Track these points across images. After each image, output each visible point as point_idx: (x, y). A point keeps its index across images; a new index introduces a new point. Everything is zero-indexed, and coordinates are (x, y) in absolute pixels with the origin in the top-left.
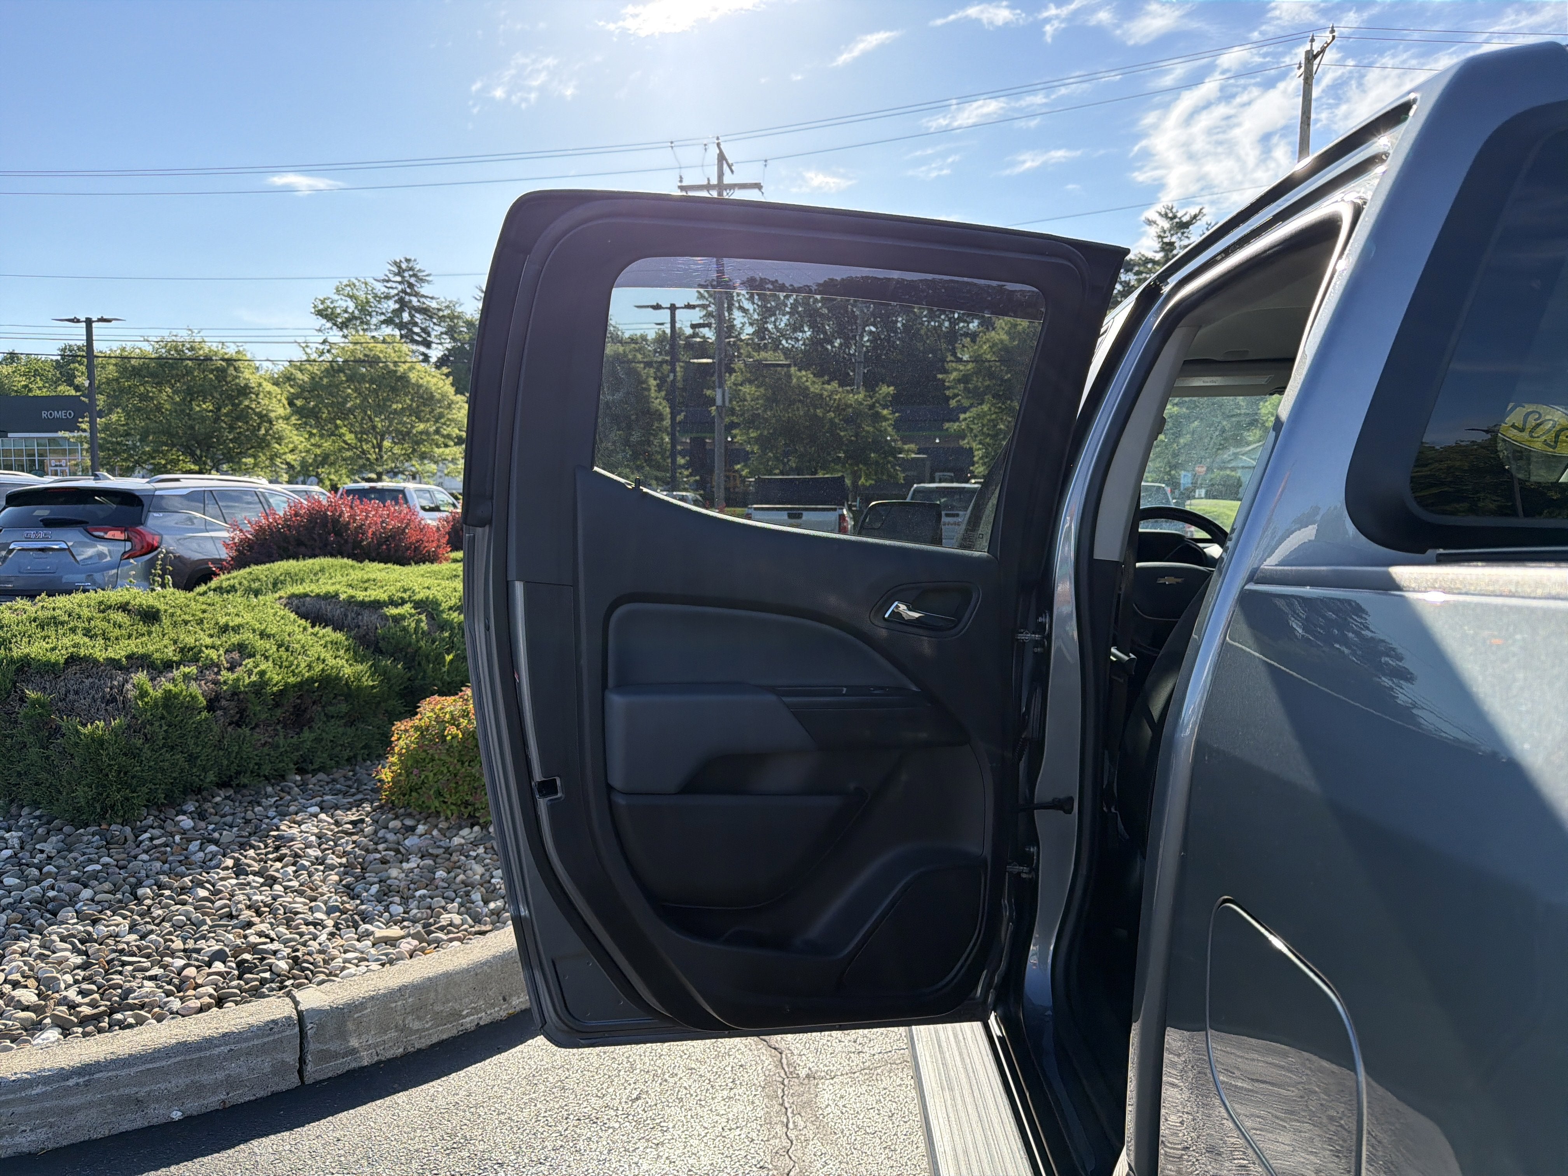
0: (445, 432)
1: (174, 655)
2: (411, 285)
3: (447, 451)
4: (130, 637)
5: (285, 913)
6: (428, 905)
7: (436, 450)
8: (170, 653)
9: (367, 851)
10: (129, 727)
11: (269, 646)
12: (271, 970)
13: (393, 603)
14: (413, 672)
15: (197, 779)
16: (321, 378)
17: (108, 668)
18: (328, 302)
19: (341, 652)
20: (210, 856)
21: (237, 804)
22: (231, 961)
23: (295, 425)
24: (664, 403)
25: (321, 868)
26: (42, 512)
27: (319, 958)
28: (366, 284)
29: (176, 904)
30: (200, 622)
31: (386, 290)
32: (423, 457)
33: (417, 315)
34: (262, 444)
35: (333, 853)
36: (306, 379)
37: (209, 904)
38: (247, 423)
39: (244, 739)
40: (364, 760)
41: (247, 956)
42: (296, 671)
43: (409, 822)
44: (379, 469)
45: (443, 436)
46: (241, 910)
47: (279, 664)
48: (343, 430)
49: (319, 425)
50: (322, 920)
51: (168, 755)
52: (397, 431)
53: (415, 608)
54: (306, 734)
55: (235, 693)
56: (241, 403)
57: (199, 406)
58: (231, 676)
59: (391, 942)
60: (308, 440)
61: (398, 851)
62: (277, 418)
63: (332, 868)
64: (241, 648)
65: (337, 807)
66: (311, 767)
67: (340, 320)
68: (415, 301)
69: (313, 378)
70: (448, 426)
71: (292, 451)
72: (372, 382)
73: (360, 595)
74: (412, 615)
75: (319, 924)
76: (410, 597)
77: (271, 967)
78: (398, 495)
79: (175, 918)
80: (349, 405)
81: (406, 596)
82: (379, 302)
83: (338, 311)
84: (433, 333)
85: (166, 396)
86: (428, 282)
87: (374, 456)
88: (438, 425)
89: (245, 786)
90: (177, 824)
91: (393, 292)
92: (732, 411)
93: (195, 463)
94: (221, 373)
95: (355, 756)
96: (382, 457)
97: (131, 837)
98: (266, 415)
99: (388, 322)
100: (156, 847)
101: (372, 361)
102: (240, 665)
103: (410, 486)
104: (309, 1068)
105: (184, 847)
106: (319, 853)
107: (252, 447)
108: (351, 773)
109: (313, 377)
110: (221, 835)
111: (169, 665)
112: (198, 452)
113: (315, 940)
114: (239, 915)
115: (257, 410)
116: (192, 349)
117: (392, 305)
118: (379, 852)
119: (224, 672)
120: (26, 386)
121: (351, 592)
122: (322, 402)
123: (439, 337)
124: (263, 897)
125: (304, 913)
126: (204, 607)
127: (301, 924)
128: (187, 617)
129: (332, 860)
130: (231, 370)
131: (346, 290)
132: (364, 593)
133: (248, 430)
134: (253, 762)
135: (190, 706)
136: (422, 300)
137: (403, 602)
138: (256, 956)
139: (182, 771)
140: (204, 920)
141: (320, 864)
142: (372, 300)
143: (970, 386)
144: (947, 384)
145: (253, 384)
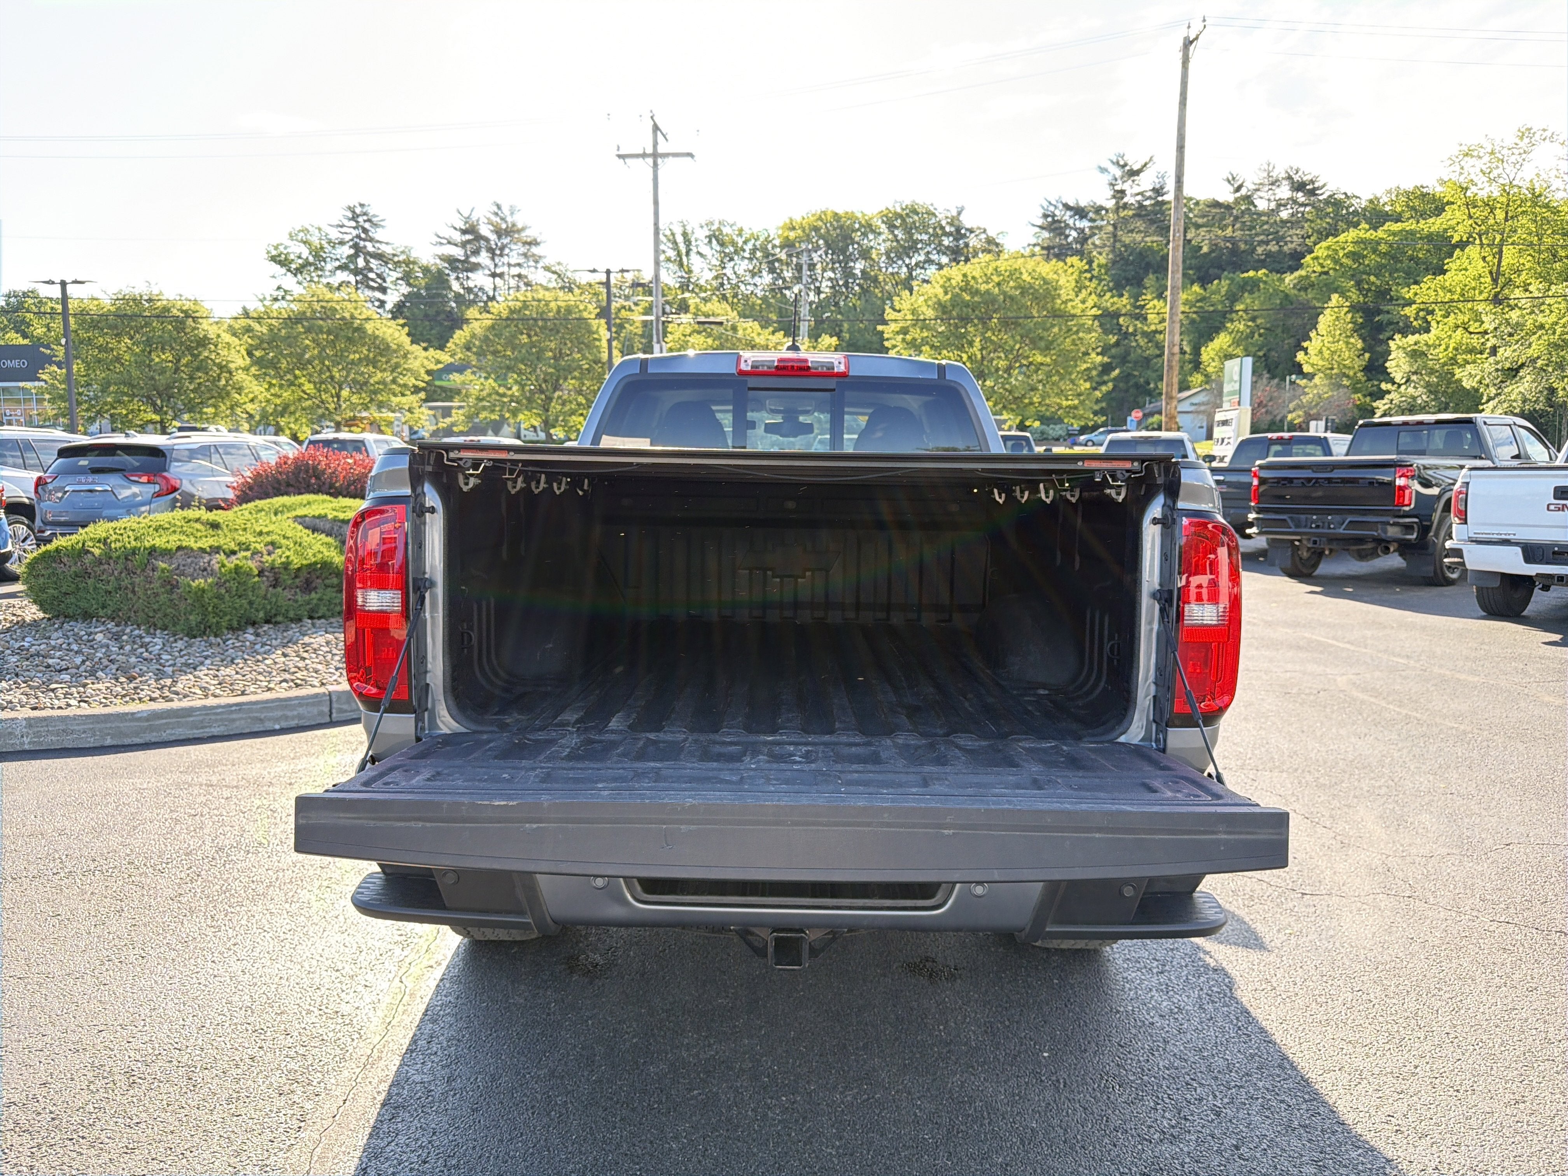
0: (402, 382)
1: (235, 546)
2: (365, 231)
3: (404, 400)
4: (207, 536)
7: (393, 398)
8: (232, 546)
10: (217, 583)
11: (289, 543)
15: (254, 616)
16: (279, 330)
17: (200, 553)
18: (281, 248)
19: (332, 549)
20: (268, 650)
21: (277, 629)
23: (254, 375)
28: (320, 229)
29: (256, 666)
30: (245, 529)
31: (341, 236)
32: (380, 406)
33: (372, 260)
34: (223, 394)
36: (265, 331)
37: (273, 666)
38: (207, 373)
39: (278, 595)
42: (307, 558)
44: (338, 418)
45: (400, 385)
47: (296, 553)
48: (302, 380)
49: (279, 376)
51: (238, 601)
52: (354, 381)
55: (272, 568)
56: (200, 354)
57: (159, 356)
58: (270, 559)
60: (268, 390)
62: (237, 369)
64: (272, 543)
66: (317, 615)
67: (293, 266)
68: (370, 247)
69: (271, 330)
70: (404, 375)
71: (252, 401)
72: (329, 333)
73: (342, 516)
78: (359, 446)
80: (307, 356)
82: (333, 247)
83: (292, 257)
84: (389, 280)
85: (125, 347)
86: (383, 227)
87: (333, 406)
88: (395, 374)
89: (280, 623)
90: (245, 638)
91: (347, 238)
93: (155, 412)
94: (180, 324)
96: (340, 406)
97: (221, 642)
98: (225, 366)
99: (343, 268)
101: (329, 313)
102: (274, 553)
103: (369, 437)
104: (334, 715)
105: (253, 646)
107: (212, 397)
109: (271, 328)
110: (271, 642)
111: (234, 553)
112: (159, 402)
115: (217, 361)
117: (346, 251)
119: (265, 556)
122: (281, 353)
123: (395, 283)
128: (236, 527)
130: (190, 321)
131: (302, 236)
132: (344, 514)
133: (208, 380)
134: (284, 609)
135: (249, 574)
136: (377, 245)
139: (246, 610)
142: (326, 245)
143: (908, 337)
144: (886, 336)
145: (211, 335)
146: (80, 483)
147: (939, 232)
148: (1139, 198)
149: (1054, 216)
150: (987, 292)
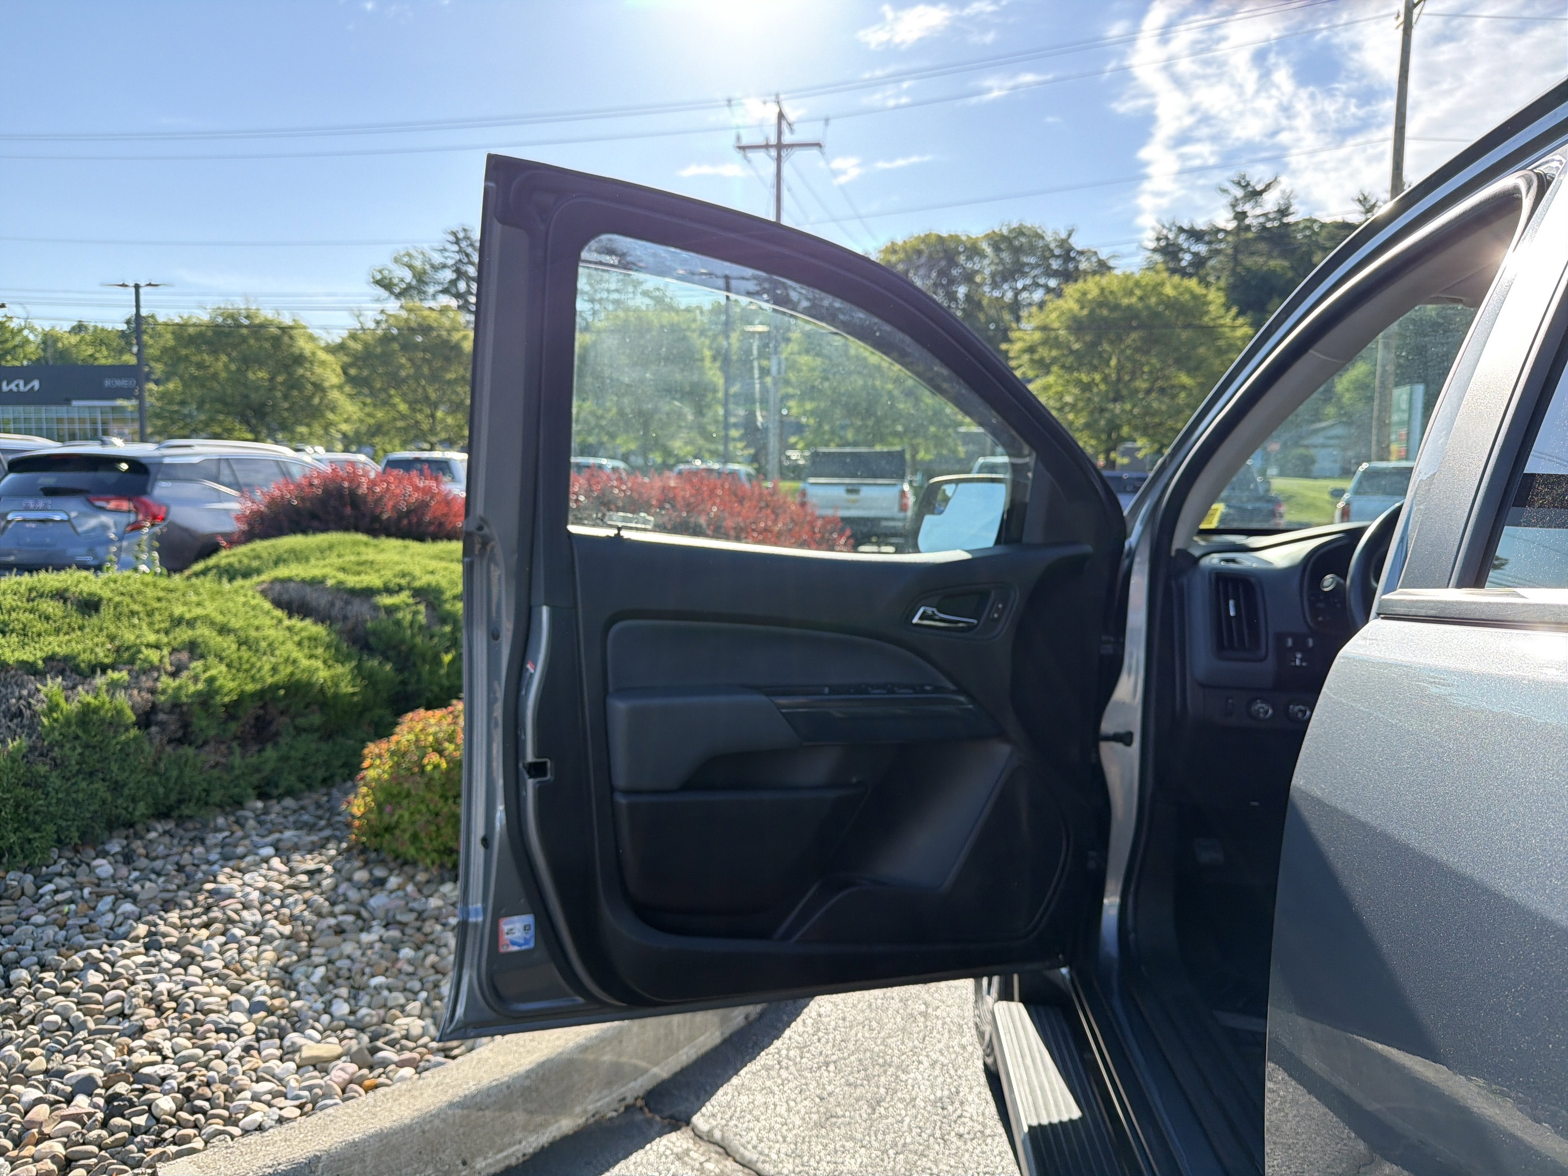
1: (106, 656)
2: (468, 255)
4: (57, 631)
5: (195, 1011)
6: (382, 1002)
9: (320, 915)
10: (32, 749)
11: (228, 644)
12: (150, 1111)
13: (388, 590)
14: (406, 674)
15: (124, 812)
16: (374, 347)
17: (20, 672)
18: (386, 272)
19: (320, 651)
20: (120, 919)
21: (175, 841)
22: (100, 1095)
23: (348, 394)
24: (719, 373)
25: (256, 939)
26: (48, 479)
27: (219, 1090)
28: (423, 254)
29: (57, 994)
30: (150, 614)
31: (444, 260)
33: (473, 285)
34: (317, 413)
35: (276, 918)
36: (360, 348)
37: (97, 996)
38: (301, 392)
39: (186, 762)
40: (344, 781)
41: (121, 1088)
42: (258, 676)
43: (380, 872)
44: (433, 439)
46: (137, 1007)
47: (237, 665)
48: (397, 400)
49: (373, 394)
50: (239, 1025)
51: (84, 785)
52: (450, 401)
53: (414, 596)
54: (270, 753)
55: (176, 705)
56: (295, 371)
58: (173, 683)
59: (321, 1065)
60: (361, 409)
61: (358, 915)
62: (331, 387)
63: (269, 939)
64: (192, 646)
65: (296, 848)
66: (275, 792)
67: (397, 290)
68: (471, 272)
69: (367, 347)
71: (346, 420)
72: (425, 350)
73: (352, 581)
74: (408, 605)
75: (234, 1031)
76: (409, 583)
77: (150, 1106)
78: (442, 467)
79: (47, 1019)
80: (402, 374)
81: (403, 582)
82: (436, 271)
83: (396, 280)
85: (221, 364)
87: (427, 426)
89: (190, 818)
90: (92, 870)
91: (450, 262)
92: (787, 382)
93: (250, 432)
94: (276, 341)
95: (332, 777)
96: (435, 427)
97: (30, 888)
98: (320, 384)
99: (445, 291)
100: (58, 903)
101: (425, 329)
102: (187, 668)
103: (456, 457)
105: (92, 905)
106: (258, 918)
107: (307, 416)
108: (325, 799)
109: (366, 345)
110: (143, 887)
112: (253, 421)
113: (222, 1057)
114: (132, 1015)
115: (312, 379)
116: (247, 317)
117: (448, 275)
118: (335, 916)
119: (164, 678)
120: (91, 356)
121: (341, 576)
122: (376, 371)
124: (171, 985)
125: (218, 1012)
126: (161, 594)
127: (210, 1031)
128: (136, 607)
129: (274, 927)
130: (286, 339)
131: (406, 260)
132: (357, 578)
133: (302, 399)
134: (199, 788)
135: (115, 723)
137: (400, 589)
138: (136, 1086)
139: (104, 802)
140: (85, 1022)
141: (257, 934)
142: (429, 269)
143: (1036, 357)
144: (1011, 355)
145: (307, 353)
146: (27, 509)
147: (1047, 254)
148: (1262, 220)
149: (1167, 238)
150: (1129, 307)
